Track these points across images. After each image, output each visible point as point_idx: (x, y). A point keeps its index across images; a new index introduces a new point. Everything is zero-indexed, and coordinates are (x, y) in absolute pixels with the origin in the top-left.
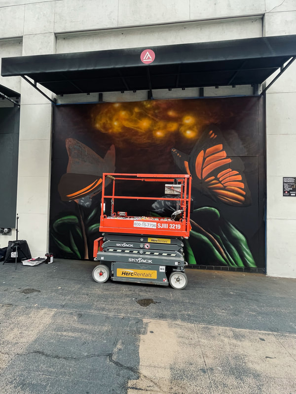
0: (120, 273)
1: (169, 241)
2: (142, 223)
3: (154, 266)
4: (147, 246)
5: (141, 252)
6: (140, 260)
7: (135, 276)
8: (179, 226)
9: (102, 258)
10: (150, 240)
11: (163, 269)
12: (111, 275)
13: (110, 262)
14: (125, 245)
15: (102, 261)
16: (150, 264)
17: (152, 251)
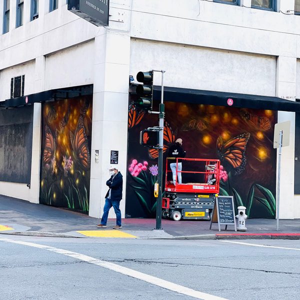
0: (187, 214)
1: (208, 196)
2: (197, 187)
3: (203, 210)
4: (198, 200)
5: (195, 203)
6: (197, 207)
7: (194, 216)
8: (214, 188)
9: (178, 207)
10: (199, 196)
11: (207, 211)
12: (182, 216)
13: (181, 209)
14: (186, 199)
15: (178, 209)
16: (201, 209)
17: (200, 202)
